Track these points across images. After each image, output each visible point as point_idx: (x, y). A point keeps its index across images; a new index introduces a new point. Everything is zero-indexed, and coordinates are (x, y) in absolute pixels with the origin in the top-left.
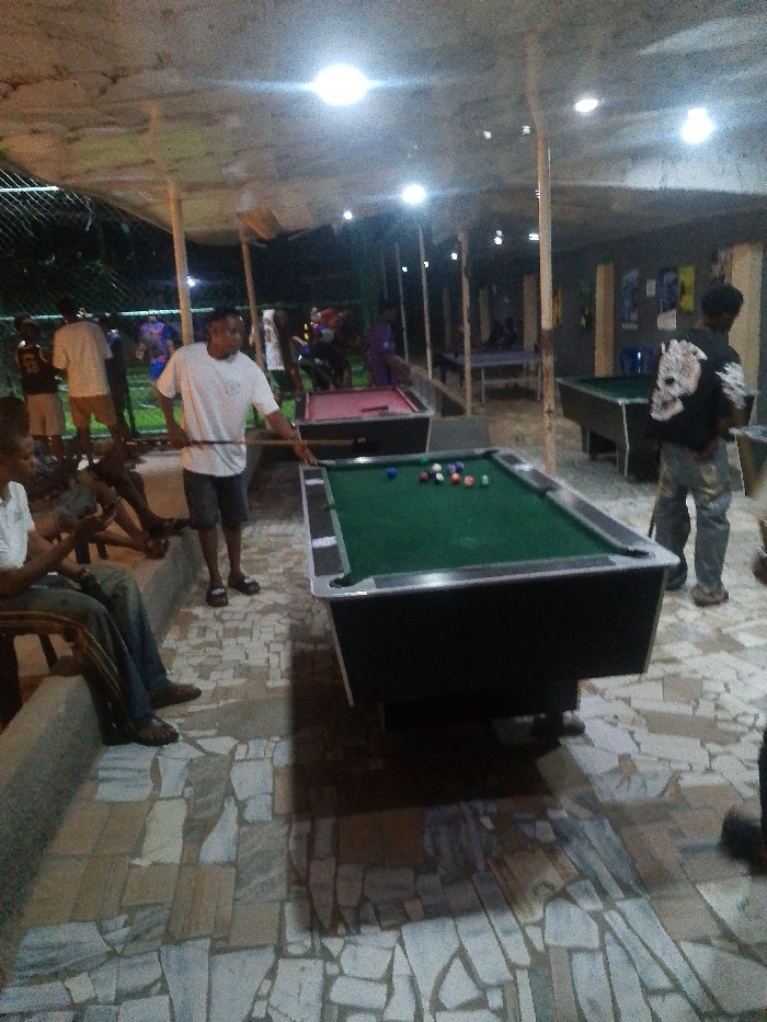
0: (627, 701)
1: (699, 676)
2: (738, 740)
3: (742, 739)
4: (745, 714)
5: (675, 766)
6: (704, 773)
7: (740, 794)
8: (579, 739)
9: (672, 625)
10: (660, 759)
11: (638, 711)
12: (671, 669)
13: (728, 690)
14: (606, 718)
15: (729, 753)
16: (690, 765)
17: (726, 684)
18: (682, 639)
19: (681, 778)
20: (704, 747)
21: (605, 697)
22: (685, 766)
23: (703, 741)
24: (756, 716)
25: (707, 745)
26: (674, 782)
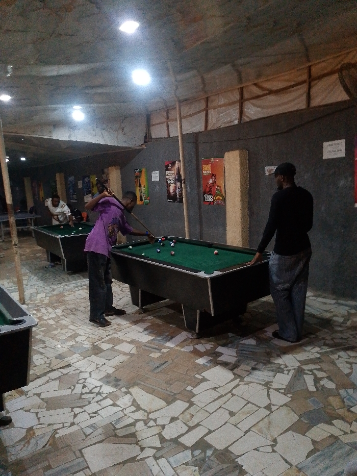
0: (39, 395)
1: (79, 371)
2: (90, 403)
3: (92, 402)
4: (96, 387)
5: (55, 427)
6: (70, 426)
7: (84, 433)
8: (8, 426)
9: (72, 346)
10: (49, 425)
11: (43, 399)
12: (65, 371)
13: (90, 376)
14: (25, 409)
15: (85, 411)
16: (63, 424)
17: (90, 373)
18: (75, 353)
19: (57, 433)
20: (72, 411)
21: (28, 396)
22: (61, 426)
23: (73, 408)
24: (101, 387)
25: (74, 410)
26: (53, 436)
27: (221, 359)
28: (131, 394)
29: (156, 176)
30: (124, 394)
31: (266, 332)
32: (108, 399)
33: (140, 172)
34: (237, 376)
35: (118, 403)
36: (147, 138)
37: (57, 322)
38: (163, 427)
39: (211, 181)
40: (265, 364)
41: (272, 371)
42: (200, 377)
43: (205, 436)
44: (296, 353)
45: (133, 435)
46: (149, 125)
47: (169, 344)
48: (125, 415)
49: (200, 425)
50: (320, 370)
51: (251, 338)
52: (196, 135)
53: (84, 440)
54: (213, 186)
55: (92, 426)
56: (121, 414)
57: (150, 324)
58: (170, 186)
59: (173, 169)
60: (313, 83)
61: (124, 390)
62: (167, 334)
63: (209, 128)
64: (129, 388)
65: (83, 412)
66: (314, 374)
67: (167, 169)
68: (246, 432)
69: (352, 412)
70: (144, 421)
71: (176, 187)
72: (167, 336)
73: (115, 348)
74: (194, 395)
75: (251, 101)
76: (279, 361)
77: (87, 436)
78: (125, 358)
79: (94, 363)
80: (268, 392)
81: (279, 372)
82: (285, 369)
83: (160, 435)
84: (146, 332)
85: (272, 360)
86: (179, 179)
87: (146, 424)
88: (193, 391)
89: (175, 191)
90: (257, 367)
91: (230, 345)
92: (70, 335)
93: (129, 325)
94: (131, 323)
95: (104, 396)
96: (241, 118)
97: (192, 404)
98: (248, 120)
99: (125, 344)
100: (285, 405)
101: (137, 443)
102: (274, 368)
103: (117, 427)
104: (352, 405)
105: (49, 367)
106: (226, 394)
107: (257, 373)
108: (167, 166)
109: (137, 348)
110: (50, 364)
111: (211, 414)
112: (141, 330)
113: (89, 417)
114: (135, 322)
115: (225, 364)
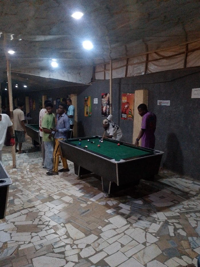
0: (14, 223)
1: (38, 211)
2: (42, 230)
3: (43, 230)
4: (47, 221)
5: (20, 243)
6: (28, 244)
7: (36, 249)
9: (37, 195)
10: (16, 241)
11: (15, 226)
12: (31, 210)
13: (45, 214)
14: (4, 230)
15: (38, 235)
16: (25, 241)
17: (45, 212)
18: (39, 200)
19: (20, 247)
20: (31, 235)
21: (8, 223)
22: (23, 243)
23: (31, 233)
24: (49, 221)
25: (32, 234)
26: (17, 249)
27: (121, 211)
28: (66, 227)
29: (96, 101)
30: (62, 227)
31: (150, 197)
32: (52, 229)
33: (88, 98)
34: (129, 223)
35: (57, 232)
36: (93, 79)
37: (31, 180)
38: (81, 249)
39: (126, 106)
40: (146, 217)
41: (150, 221)
42: (107, 221)
43: (105, 258)
44: (165, 212)
45: (63, 253)
46: (94, 72)
47: (92, 199)
48: (61, 240)
49: (103, 251)
50: (179, 223)
51: (141, 200)
52: (120, 79)
53: (34, 253)
54: (127, 109)
55: (41, 245)
56: (58, 239)
57: (83, 186)
58: (103, 107)
59: (106, 98)
60: (189, 54)
61: (62, 225)
62: (92, 193)
63: (128, 76)
64: (65, 224)
65: (37, 235)
66: (174, 226)
67: (103, 98)
68: (129, 258)
69: (195, 252)
70: (71, 245)
71: (106, 108)
72: (92, 194)
73: (61, 198)
74: (102, 232)
75: (153, 62)
76: (155, 216)
77: (37, 250)
78: (66, 205)
79: (48, 206)
80: (146, 234)
81: (154, 222)
82: (157, 221)
83: (78, 254)
84: (80, 191)
85: (151, 215)
86: (108, 104)
87: (71, 247)
88: (102, 229)
89: (106, 111)
90: (141, 218)
91: (127, 203)
92: (37, 188)
93: (71, 185)
94: (72, 185)
95: (50, 227)
96: (146, 72)
97: (100, 237)
98: (150, 73)
99: (67, 197)
100: (155, 243)
101: (64, 258)
102: (151, 220)
103: (55, 247)
104: (195, 247)
105: (22, 206)
106: (121, 233)
107: (141, 221)
108: (103, 96)
109: (74, 200)
110: (23, 205)
111: (110, 244)
112: (78, 189)
113: (40, 239)
114: (75, 185)
115: (122, 215)
